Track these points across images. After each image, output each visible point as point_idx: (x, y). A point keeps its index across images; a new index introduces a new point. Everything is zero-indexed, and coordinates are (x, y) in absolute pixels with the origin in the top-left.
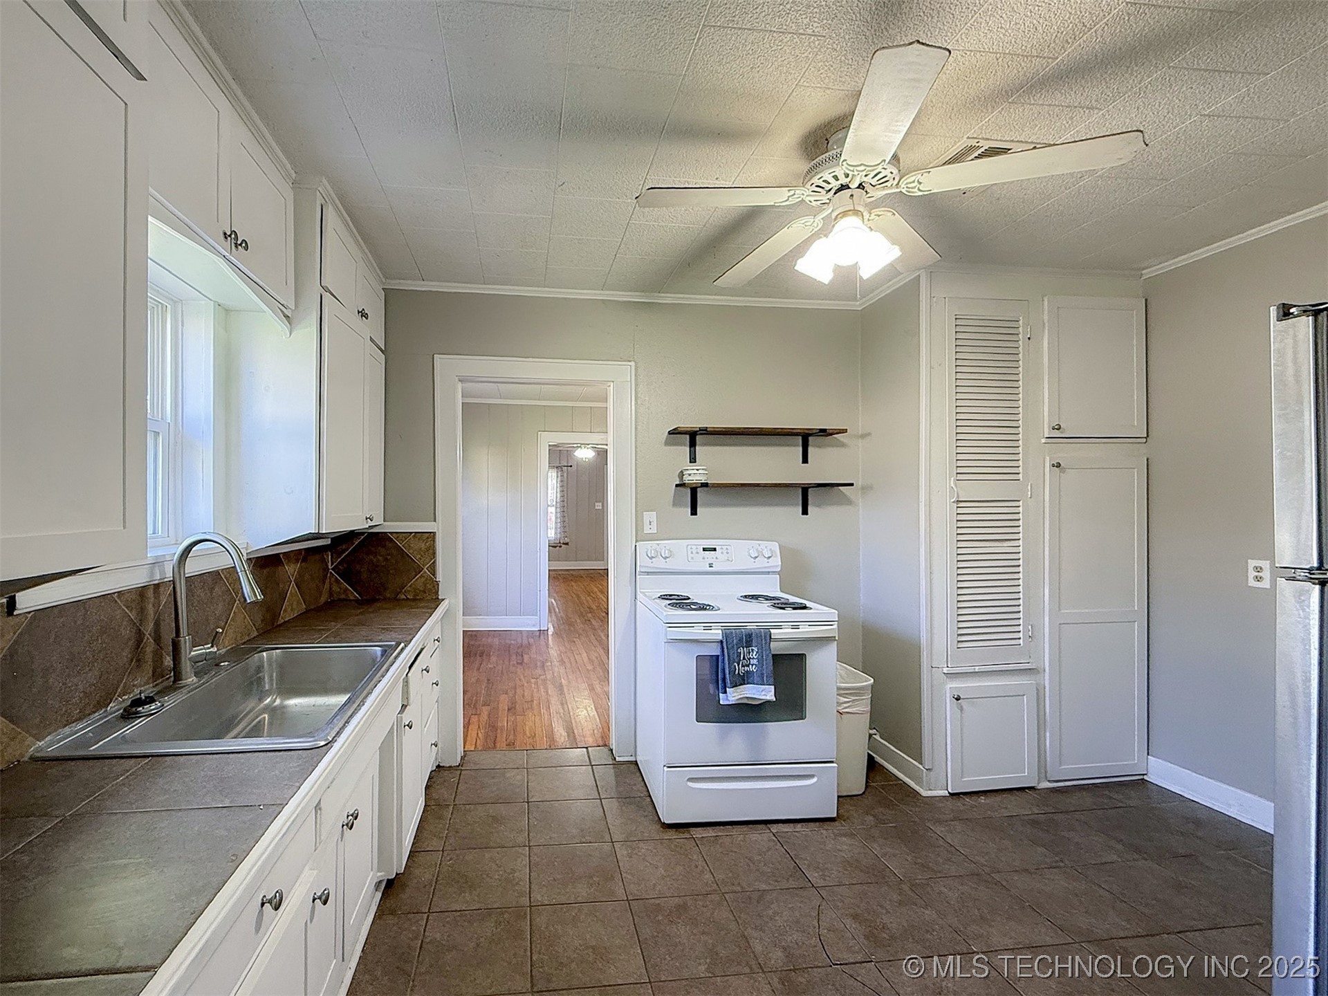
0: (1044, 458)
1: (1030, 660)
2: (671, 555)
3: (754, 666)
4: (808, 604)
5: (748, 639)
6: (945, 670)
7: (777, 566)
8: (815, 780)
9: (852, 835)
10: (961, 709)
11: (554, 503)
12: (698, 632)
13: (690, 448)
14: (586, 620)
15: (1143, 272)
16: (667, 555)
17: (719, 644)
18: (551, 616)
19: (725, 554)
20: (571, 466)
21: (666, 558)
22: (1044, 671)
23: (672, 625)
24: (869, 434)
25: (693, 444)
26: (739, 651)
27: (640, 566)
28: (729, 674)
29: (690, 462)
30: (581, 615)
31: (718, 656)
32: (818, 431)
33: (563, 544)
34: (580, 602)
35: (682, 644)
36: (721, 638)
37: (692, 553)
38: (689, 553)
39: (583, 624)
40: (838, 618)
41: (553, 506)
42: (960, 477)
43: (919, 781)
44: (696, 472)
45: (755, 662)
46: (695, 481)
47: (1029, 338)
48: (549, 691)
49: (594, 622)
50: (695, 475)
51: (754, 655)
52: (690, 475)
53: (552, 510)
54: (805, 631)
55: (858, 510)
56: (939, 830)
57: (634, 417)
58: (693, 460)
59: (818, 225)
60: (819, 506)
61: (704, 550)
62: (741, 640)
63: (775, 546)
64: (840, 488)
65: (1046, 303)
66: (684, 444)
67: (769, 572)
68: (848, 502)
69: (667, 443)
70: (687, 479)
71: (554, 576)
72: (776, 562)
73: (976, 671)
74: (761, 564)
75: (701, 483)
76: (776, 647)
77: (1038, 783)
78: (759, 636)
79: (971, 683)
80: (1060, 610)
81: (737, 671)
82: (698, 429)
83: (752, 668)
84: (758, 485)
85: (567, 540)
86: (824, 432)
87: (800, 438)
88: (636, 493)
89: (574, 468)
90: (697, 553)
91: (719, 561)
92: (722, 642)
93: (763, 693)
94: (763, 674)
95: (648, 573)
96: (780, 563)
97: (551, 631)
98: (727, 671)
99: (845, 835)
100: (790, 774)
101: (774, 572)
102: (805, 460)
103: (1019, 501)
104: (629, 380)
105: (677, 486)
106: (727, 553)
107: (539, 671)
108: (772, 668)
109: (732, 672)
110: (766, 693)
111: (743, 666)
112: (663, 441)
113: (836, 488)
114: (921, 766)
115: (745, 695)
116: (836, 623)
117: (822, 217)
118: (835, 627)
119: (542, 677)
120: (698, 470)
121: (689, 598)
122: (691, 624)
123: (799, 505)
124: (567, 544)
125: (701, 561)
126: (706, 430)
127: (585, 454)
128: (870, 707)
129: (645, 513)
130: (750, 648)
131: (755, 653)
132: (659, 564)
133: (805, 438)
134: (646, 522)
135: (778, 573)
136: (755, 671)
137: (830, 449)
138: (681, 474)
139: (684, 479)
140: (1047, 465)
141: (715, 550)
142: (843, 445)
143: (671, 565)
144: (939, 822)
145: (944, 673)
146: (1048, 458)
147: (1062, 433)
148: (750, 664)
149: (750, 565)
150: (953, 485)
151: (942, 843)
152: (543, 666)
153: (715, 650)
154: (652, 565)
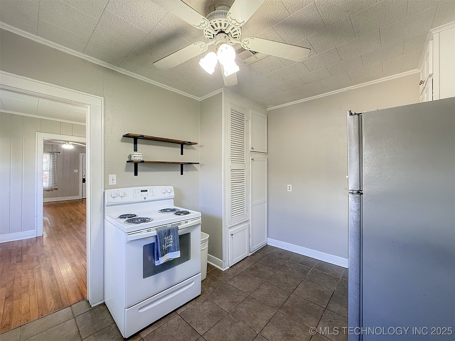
0: (250, 157)
1: (247, 218)
2: (125, 195)
3: (171, 244)
4: (189, 211)
5: (169, 232)
6: (229, 226)
7: (173, 196)
8: (194, 283)
9: (207, 300)
10: (232, 238)
11: (48, 170)
12: (144, 234)
13: (134, 144)
14: (69, 226)
15: (267, 109)
16: (123, 195)
17: (155, 237)
18: (45, 227)
19: (151, 192)
20: (59, 152)
21: (122, 197)
22: (250, 220)
23: (130, 233)
24: (203, 146)
25: (135, 143)
26: (165, 239)
27: (107, 202)
28: (160, 251)
29: (134, 151)
30: (65, 224)
31: (154, 243)
32: (188, 142)
33: (54, 189)
34: (65, 217)
35: (136, 241)
36: (156, 234)
37: (136, 193)
38: (134, 193)
39: (67, 228)
40: (201, 215)
41: (48, 171)
42: (232, 162)
43: (221, 266)
44: (138, 155)
45: (172, 242)
46: (137, 160)
47: (247, 121)
48: (43, 275)
49: (74, 226)
50: (137, 157)
51: (171, 239)
52: (135, 157)
53: (47, 173)
54: (190, 223)
55: (199, 173)
56: (231, 283)
57: (103, 126)
58: (136, 150)
59: (206, 49)
60: (187, 171)
61: (141, 191)
62: (166, 233)
63: (172, 188)
64: (193, 164)
65: (250, 111)
66: (131, 143)
67: (169, 198)
68: (196, 170)
69: (122, 141)
70: (133, 159)
71: (47, 206)
72: (173, 194)
73: (236, 224)
74: (167, 195)
75: (141, 161)
76: (180, 232)
77: (249, 255)
78: (173, 229)
79: (235, 228)
80: (253, 202)
81: (164, 248)
82: (140, 136)
83: (171, 245)
84: (166, 163)
85: (56, 187)
86: (190, 143)
87: (180, 145)
88: (105, 165)
89: (61, 153)
90: (138, 193)
91: (149, 196)
92: (156, 236)
93: (176, 255)
94: (175, 247)
95: (112, 205)
96: (174, 195)
97: (45, 236)
98: (159, 250)
99: (204, 301)
100: (184, 285)
101: (171, 199)
102: (182, 154)
103: (244, 170)
104: (101, 106)
105: (127, 162)
106: (152, 192)
107: (35, 263)
108: (179, 243)
109: (162, 250)
110: (177, 254)
111: (167, 245)
112: (120, 140)
113: (192, 164)
114: (222, 261)
115: (167, 259)
116: (201, 217)
117: (208, 45)
118: (200, 219)
119: (37, 267)
120: (139, 155)
121: (136, 216)
122: (139, 231)
123: (180, 171)
124: (57, 189)
125: (141, 196)
126: (143, 137)
127: (68, 147)
128: (208, 246)
129: (109, 175)
130: (170, 236)
131: (172, 238)
132: (118, 200)
133: (182, 144)
134: (110, 179)
135: (173, 198)
136: (171, 246)
137: (190, 150)
138: (130, 156)
139: (131, 159)
140: (251, 159)
141: (147, 191)
142: (194, 149)
143: (125, 200)
144: (231, 280)
145: (228, 227)
146: (251, 157)
147: (253, 150)
148: (169, 243)
149: (162, 196)
150: (230, 164)
151: (234, 289)
152: (38, 260)
153: (153, 241)
154: (114, 201)
